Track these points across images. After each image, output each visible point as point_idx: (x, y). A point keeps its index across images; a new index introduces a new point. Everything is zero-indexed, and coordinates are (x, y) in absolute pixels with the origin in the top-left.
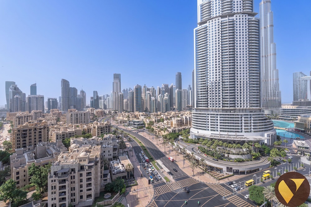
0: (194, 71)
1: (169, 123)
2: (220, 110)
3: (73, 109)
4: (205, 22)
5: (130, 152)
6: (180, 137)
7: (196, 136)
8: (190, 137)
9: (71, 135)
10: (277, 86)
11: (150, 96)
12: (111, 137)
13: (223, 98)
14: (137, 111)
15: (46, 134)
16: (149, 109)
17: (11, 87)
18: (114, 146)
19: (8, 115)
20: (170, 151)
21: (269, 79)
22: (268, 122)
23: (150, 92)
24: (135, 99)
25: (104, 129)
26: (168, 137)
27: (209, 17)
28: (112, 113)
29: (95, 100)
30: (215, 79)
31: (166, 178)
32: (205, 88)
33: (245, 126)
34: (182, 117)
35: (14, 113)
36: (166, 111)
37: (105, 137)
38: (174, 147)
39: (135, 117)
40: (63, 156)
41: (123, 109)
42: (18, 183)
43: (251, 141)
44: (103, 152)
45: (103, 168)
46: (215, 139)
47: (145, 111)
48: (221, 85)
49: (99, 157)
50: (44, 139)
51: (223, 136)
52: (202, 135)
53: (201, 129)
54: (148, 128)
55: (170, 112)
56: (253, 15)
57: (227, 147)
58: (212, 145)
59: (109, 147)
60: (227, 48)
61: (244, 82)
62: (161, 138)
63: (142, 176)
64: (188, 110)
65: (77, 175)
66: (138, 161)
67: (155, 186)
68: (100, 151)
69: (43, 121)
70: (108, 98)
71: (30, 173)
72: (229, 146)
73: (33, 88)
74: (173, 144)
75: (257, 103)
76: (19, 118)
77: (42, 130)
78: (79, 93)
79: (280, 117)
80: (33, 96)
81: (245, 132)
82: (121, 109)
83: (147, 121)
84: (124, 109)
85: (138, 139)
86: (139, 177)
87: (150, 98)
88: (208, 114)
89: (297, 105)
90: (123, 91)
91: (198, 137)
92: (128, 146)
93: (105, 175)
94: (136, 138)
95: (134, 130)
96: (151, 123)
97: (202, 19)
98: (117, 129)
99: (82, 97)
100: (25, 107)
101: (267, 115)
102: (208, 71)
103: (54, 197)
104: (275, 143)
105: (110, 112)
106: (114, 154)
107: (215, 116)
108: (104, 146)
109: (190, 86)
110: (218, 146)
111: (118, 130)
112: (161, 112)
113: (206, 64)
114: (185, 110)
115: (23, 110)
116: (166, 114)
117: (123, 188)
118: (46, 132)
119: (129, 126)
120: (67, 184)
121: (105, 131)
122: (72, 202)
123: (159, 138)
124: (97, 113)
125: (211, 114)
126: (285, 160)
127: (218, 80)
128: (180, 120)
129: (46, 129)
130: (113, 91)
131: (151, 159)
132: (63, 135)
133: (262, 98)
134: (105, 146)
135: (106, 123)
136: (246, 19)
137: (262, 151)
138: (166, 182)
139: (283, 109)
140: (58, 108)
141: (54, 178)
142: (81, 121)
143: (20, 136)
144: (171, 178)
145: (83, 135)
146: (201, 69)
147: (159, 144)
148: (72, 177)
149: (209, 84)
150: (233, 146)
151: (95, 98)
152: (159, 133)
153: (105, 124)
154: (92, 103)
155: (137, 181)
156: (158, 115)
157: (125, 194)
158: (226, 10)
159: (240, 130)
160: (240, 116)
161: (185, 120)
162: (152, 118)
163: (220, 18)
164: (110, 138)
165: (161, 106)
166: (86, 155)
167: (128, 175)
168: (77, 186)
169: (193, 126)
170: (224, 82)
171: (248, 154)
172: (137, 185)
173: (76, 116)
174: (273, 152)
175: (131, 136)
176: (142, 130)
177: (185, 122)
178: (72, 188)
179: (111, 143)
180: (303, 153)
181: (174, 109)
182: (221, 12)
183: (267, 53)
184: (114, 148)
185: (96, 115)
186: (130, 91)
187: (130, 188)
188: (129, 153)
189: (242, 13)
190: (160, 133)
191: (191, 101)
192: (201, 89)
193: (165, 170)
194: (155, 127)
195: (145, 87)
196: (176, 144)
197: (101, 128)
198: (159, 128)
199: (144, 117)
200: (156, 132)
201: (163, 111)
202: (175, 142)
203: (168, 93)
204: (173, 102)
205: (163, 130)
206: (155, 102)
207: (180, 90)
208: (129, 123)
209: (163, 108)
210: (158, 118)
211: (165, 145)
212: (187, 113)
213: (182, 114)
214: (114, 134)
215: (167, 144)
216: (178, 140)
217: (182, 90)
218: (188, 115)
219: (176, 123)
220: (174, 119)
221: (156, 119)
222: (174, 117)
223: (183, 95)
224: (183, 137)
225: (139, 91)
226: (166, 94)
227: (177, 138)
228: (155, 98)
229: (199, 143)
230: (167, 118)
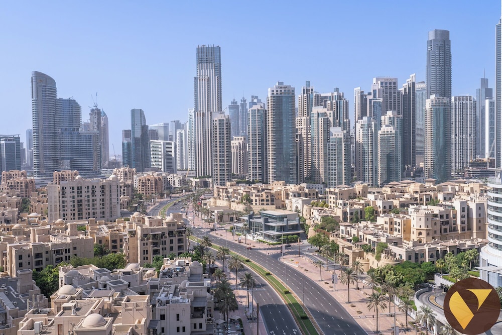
1: (397, 227)
3: (68, 172)
5: (251, 325)
6: (439, 280)
9: (61, 255)
11: (327, 123)
12: (187, 269)
14: (277, 178)
16: (322, 171)
18: (196, 298)
20: (395, 331)
23: (325, 110)
24: (270, 135)
25: (164, 239)
26: (391, 278)
28: (194, 184)
29: (136, 139)
34: (448, 203)
36: (387, 182)
37: (167, 268)
38: (413, 316)
39: (272, 201)
40: (33, 321)
41: (229, 171)
44: (158, 317)
47: (307, 180)
49: (142, 333)
54: (316, 241)
55: (399, 185)
59: (177, 301)
62: (362, 278)
64: (475, 177)
68: (145, 312)
70: (178, 132)
74: (409, 305)
82: (222, 170)
83: (314, 217)
84: (234, 171)
85: (280, 281)
87: (327, 133)
90: (230, 107)
92: (244, 302)
94: (274, 276)
95: (266, 246)
96: (330, 224)
98: (207, 240)
99: (96, 131)
105: (184, 182)
106: (195, 328)
108: (162, 297)
109: (484, 82)
111: (210, 245)
112: (366, 184)
114: (463, 176)
116: (387, 190)
119: (249, 232)
121: (168, 246)
124: (144, 184)
128: (442, 217)
130: (196, 109)
132: (38, 255)
134: (166, 299)
135: (169, 219)
140: (25, 168)
142: (91, 211)
145: (97, 258)
147: (355, 302)
151: (138, 134)
152: (357, 260)
153: (169, 224)
154: (127, 148)
156: (353, 196)
161: (463, 217)
162: (332, 205)
164: (182, 270)
165: (368, 160)
166: (100, 323)
169: (491, 240)
173: (75, 194)
175: (254, 266)
176: (294, 247)
177: (459, 222)
179: (185, 290)
181: (418, 174)
184: (197, 306)
185: (140, 191)
186: (255, 107)
188: (245, 328)
190: (361, 261)
191: (491, 142)
194: (343, 238)
195: (308, 90)
196: (421, 304)
197: (154, 235)
198: (358, 241)
199: (304, 202)
200: (346, 258)
201: (376, 180)
202: (418, 297)
203: (396, 113)
204: (414, 144)
205: (372, 251)
206: (343, 146)
207: (445, 100)
208: (250, 223)
209: (376, 168)
210: (355, 206)
211: (379, 306)
212: (472, 189)
213: (450, 191)
214: (196, 258)
215: (388, 305)
216: (430, 289)
217: (453, 100)
218: (472, 195)
219: (423, 227)
220: (417, 210)
221: (348, 211)
222: (417, 204)
223: (455, 117)
224: (449, 281)
225: (284, 105)
226: (387, 117)
227: (426, 281)
228: (345, 131)
230: (388, 207)
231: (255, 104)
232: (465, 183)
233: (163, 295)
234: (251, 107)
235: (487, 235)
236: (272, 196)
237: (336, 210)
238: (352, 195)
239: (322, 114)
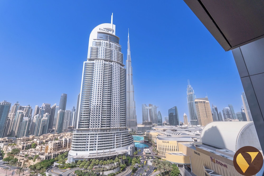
0: (80, 94)
1: (43, 149)
2: (99, 130)
4: (93, 60)
6: (55, 164)
7: (74, 159)
8: (67, 162)
10: (134, 112)
11: (22, 116)
13: (102, 120)
16: (16, 132)
21: (131, 107)
22: (130, 137)
23: (23, 111)
26: (38, 167)
27: (96, 57)
30: (96, 104)
32: (88, 110)
33: (116, 142)
34: (61, 139)
36: (42, 134)
43: (120, 155)
46: (93, 159)
47: (8, 136)
48: (101, 109)
51: (100, 154)
52: (81, 156)
53: (80, 150)
54: (7, 160)
55: (46, 135)
56: (123, 66)
57: (102, 164)
58: (89, 165)
60: (107, 82)
61: (116, 107)
62: (26, 170)
64: (69, 131)
72: (104, 163)
74: (43, 175)
75: (124, 124)
79: (137, 133)
81: (117, 147)
83: (8, 150)
87: (22, 119)
88: (88, 135)
89: (144, 124)
91: (76, 160)
96: (15, 152)
97: (91, 57)
101: (130, 132)
102: (92, 96)
104: (135, 153)
107: (94, 136)
109: (74, 107)
110: (95, 165)
112: (34, 136)
113: (91, 91)
114: (66, 131)
116: (42, 137)
123: (23, 171)
125: (91, 134)
126: (140, 166)
127: (99, 105)
128: (59, 143)
133: (127, 120)
136: (119, 67)
137: (127, 162)
139: (138, 128)
146: (87, 94)
149: (91, 107)
150: (107, 163)
152: (25, 163)
158: (108, 57)
159: (113, 147)
160: (113, 135)
161: (65, 143)
162: (18, 144)
163: (104, 61)
165: (36, 128)
169: (72, 148)
170: (104, 107)
171: (118, 167)
174: (133, 161)
177: (63, 145)
180: (148, 158)
181: (53, 131)
182: (104, 57)
183: (130, 90)
189: (117, 63)
190: (27, 163)
191: (74, 122)
192: (85, 111)
194: (21, 156)
195: (17, 105)
196: (48, 174)
198: (27, 156)
199: (4, 145)
200: (21, 164)
201: (38, 134)
202: (47, 171)
203: (49, 113)
204: (53, 122)
205: (32, 159)
206: (28, 123)
207: (64, 111)
209: (39, 130)
210: (28, 144)
212: (68, 135)
213: (62, 136)
216: (52, 167)
217: (66, 111)
218: (68, 136)
219: (52, 148)
220: (51, 143)
221: (25, 146)
222: (51, 141)
223: (66, 116)
224: (58, 163)
226: (46, 115)
227: (51, 165)
228: (29, 119)
229: (77, 167)
230: (41, 143)
232: (66, 133)
237: (19, 146)
238: (28, 140)
239: (21, 113)
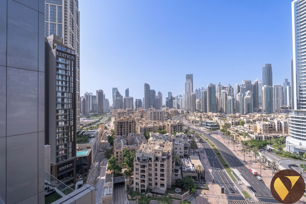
1: (252, 128)
3: (152, 108)
5: (202, 154)
6: (268, 147)
7: (296, 149)
8: (285, 149)
9: (150, 129)
11: (226, 95)
12: (183, 136)
14: (210, 111)
15: (134, 127)
17: (115, 92)
18: (185, 144)
19: (113, 111)
20: (251, 162)
23: (225, 91)
24: (208, 99)
25: (176, 127)
26: (249, 144)
28: (185, 112)
29: (169, 100)
31: (245, 193)
34: (272, 121)
35: (117, 110)
36: (248, 113)
37: (177, 135)
39: (208, 118)
40: (144, 146)
41: (195, 109)
42: (117, 160)
44: (175, 148)
45: (174, 163)
47: (220, 112)
49: (170, 152)
50: (133, 130)
54: (222, 131)
55: (252, 114)
59: (180, 145)
62: (239, 143)
63: (214, 182)
64: (283, 112)
65: (153, 163)
66: (209, 165)
67: (230, 198)
68: (171, 147)
69: (132, 117)
70: (181, 98)
71: (124, 154)
73: (127, 92)
74: (256, 154)
76: (119, 113)
77: (132, 124)
78: (157, 94)
80: (127, 97)
82: (193, 109)
83: (222, 123)
84: (197, 109)
85: (211, 142)
86: (210, 182)
87: (226, 98)
90: (196, 91)
91: (302, 151)
92: (200, 147)
93: (176, 171)
94: (209, 140)
95: (206, 131)
96: (227, 126)
99: (159, 98)
100: (122, 106)
103: (137, 177)
105: (182, 112)
106: (185, 152)
108: (176, 143)
109: (286, 80)
111: (189, 130)
112: (240, 114)
114: (278, 112)
115: (121, 108)
116: (248, 116)
117: (193, 187)
118: (134, 125)
119: (201, 126)
120: (146, 169)
121: (178, 129)
122: (149, 185)
123: (237, 143)
124: (171, 112)
128: (269, 125)
129: (134, 123)
130: (186, 92)
131: (225, 165)
132: (145, 129)
135: (178, 121)
138: (245, 198)
140: (142, 107)
141: (137, 162)
142: (158, 118)
143: (119, 127)
144: (252, 195)
145: (159, 131)
147: (236, 150)
148: (149, 164)
151: (170, 99)
152: (237, 137)
153: (178, 123)
154: (167, 102)
155: (208, 185)
157: (195, 195)
161: (278, 126)
162: (228, 120)
164: (182, 136)
165: (241, 107)
166: (160, 148)
167: (199, 176)
168: (153, 173)
169: (291, 135)
172: (208, 189)
173: (154, 114)
175: (203, 137)
176: (215, 132)
177: (276, 128)
178: (149, 174)
179: (182, 142)
181: (260, 111)
184: (185, 146)
185: (170, 114)
186: (203, 91)
187: (200, 190)
188: (200, 154)
191: (290, 100)
193: (244, 183)
194: (232, 130)
195: (220, 85)
196: (262, 154)
197: (174, 126)
198: (237, 132)
199: (219, 119)
200: (233, 137)
201: (244, 113)
202: (260, 152)
203: (251, 91)
204: (258, 101)
205: (243, 135)
207: (270, 87)
208: (201, 124)
209: (244, 109)
210: (236, 121)
211: (245, 153)
212: (282, 117)
213: (273, 117)
214: (185, 133)
215: (248, 153)
216: (265, 150)
218: (282, 119)
219: (262, 129)
220: (259, 123)
221: (234, 122)
222: (259, 121)
223: (274, 92)
224: (273, 147)
225: (212, 90)
226: (248, 92)
227: (263, 147)
228: (232, 97)
229: (303, 160)
230: (248, 121)
231: (203, 90)
232: (279, 114)
233: (176, 142)
234: (202, 90)
235: (289, 133)
236: (208, 116)
237: (229, 121)
238: (235, 117)
239: (224, 92)
